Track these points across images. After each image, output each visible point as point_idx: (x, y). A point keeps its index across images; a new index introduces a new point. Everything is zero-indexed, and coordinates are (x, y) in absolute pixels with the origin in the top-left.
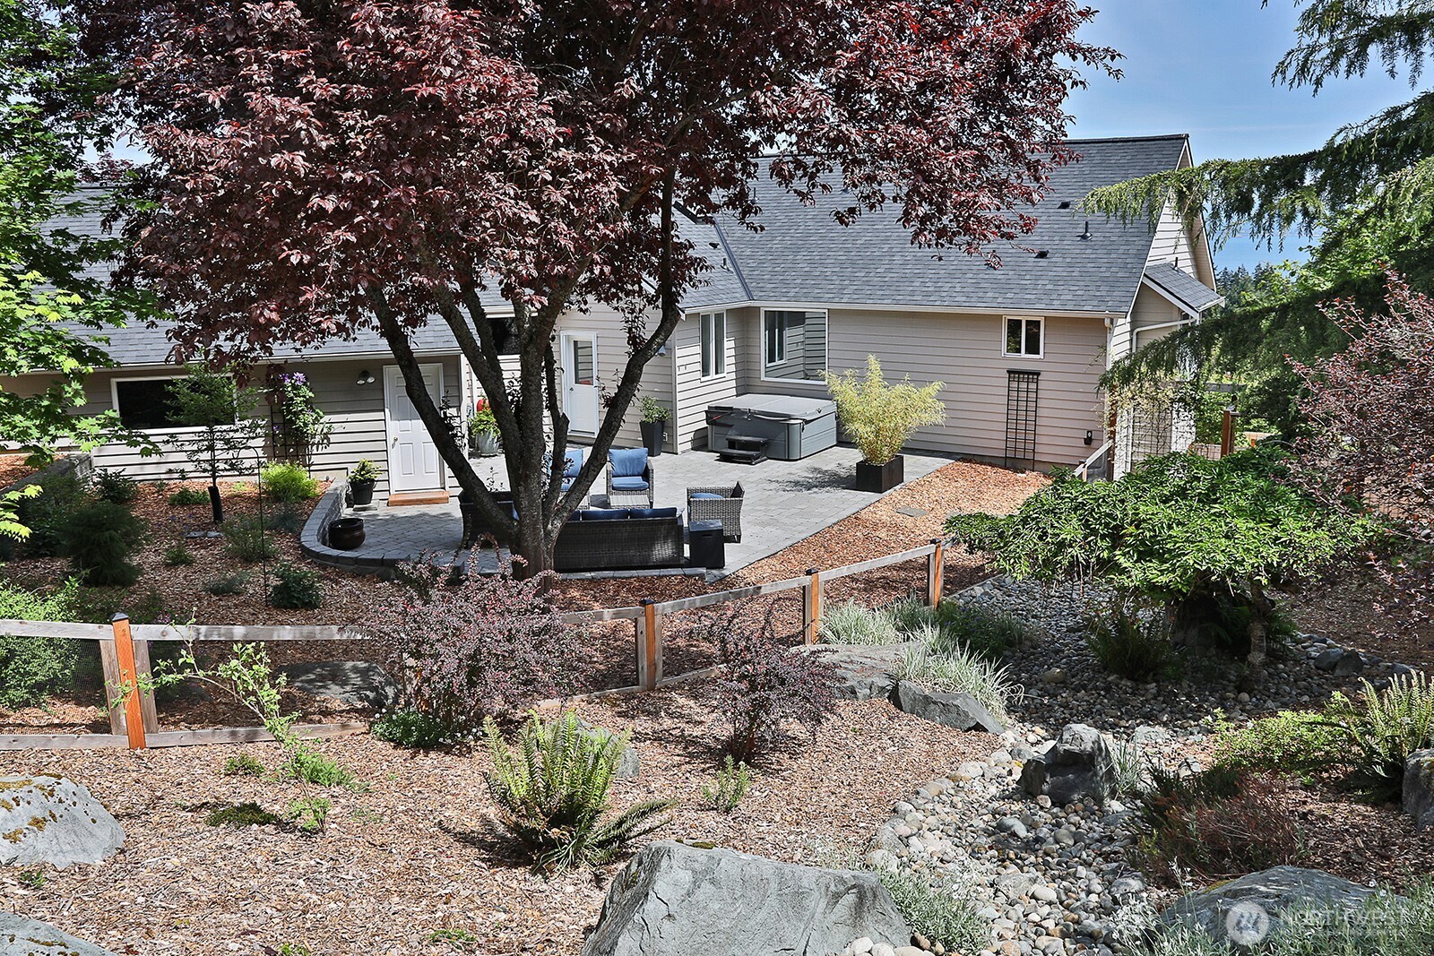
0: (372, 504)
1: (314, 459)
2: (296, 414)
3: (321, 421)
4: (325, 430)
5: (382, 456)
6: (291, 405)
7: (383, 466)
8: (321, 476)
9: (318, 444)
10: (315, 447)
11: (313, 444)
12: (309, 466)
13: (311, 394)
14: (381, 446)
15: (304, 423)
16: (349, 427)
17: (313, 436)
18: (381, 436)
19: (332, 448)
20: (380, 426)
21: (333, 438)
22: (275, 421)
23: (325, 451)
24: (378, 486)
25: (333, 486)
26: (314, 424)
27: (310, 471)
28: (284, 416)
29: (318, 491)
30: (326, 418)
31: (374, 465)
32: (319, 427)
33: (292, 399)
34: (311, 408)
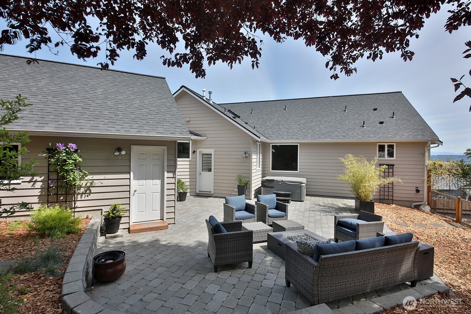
0: (119, 233)
1: (78, 204)
2: (67, 171)
3: (86, 178)
4: (88, 185)
5: (126, 201)
6: (64, 165)
7: (126, 207)
8: (84, 215)
9: (83, 193)
10: (79, 196)
11: (79, 194)
12: (75, 208)
13: (80, 159)
14: (126, 195)
15: (73, 178)
16: (105, 183)
17: (80, 187)
18: (127, 188)
19: (92, 196)
20: (127, 182)
21: (93, 190)
22: (51, 177)
23: (86, 198)
24: (123, 220)
25: (92, 222)
26: (80, 180)
27: (74, 212)
28: (58, 173)
29: (80, 226)
30: (90, 177)
31: (121, 207)
32: (84, 183)
33: (65, 161)
34: (79, 169)
